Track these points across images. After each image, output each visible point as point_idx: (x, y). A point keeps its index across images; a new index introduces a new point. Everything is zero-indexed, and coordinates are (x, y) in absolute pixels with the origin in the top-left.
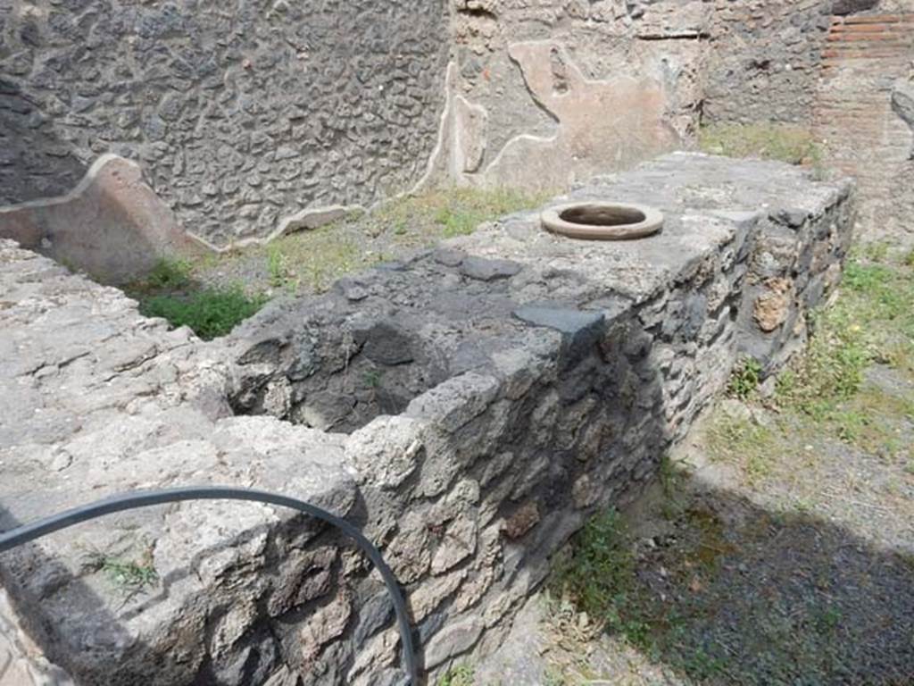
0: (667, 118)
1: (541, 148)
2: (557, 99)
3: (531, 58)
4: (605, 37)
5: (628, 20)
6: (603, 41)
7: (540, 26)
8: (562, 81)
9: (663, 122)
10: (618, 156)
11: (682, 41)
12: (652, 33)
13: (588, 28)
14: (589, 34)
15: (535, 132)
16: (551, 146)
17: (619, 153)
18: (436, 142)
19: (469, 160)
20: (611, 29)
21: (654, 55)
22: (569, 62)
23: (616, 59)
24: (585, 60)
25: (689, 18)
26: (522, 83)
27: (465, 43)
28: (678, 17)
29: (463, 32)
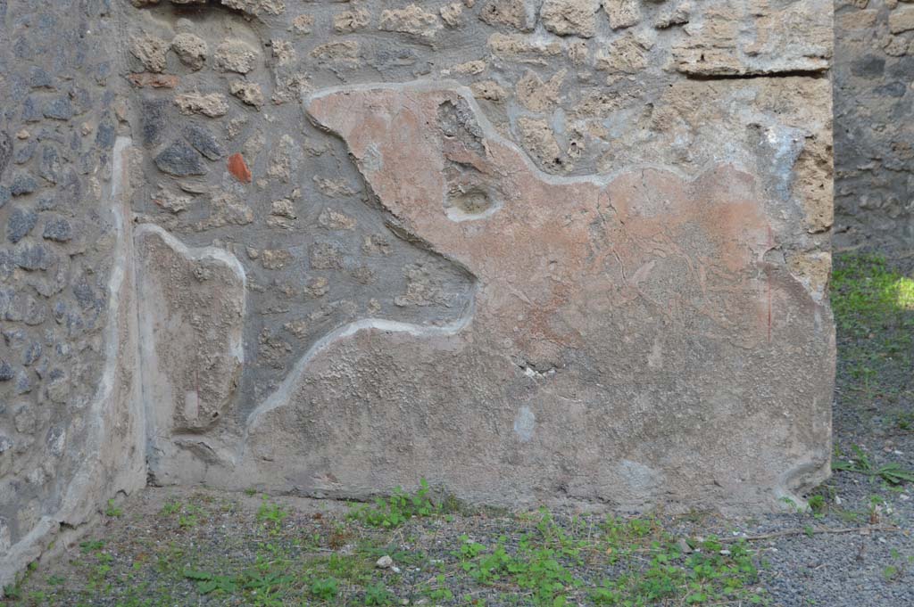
0: (777, 261)
1: (426, 353)
2: (463, 225)
3: (379, 125)
4: (585, 75)
5: (647, 35)
6: (582, 82)
7: (395, 46)
8: (476, 181)
9: (768, 269)
10: (655, 358)
11: (792, 82)
12: (713, 64)
13: (536, 52)
14: (541, 67)
15: (399, 312)
16: (459, 346)
17: (657, 350)
18: (102, 358)
19: (193, 400)
20: (600, 55)
21: (724, 115)
22: (490, 133)
23: (623, 124)
24: (537, 127)
25: (805, 33)
26: (353, 186)
27: (161, 86)
28: (779, 30)
29: (158, 59)
